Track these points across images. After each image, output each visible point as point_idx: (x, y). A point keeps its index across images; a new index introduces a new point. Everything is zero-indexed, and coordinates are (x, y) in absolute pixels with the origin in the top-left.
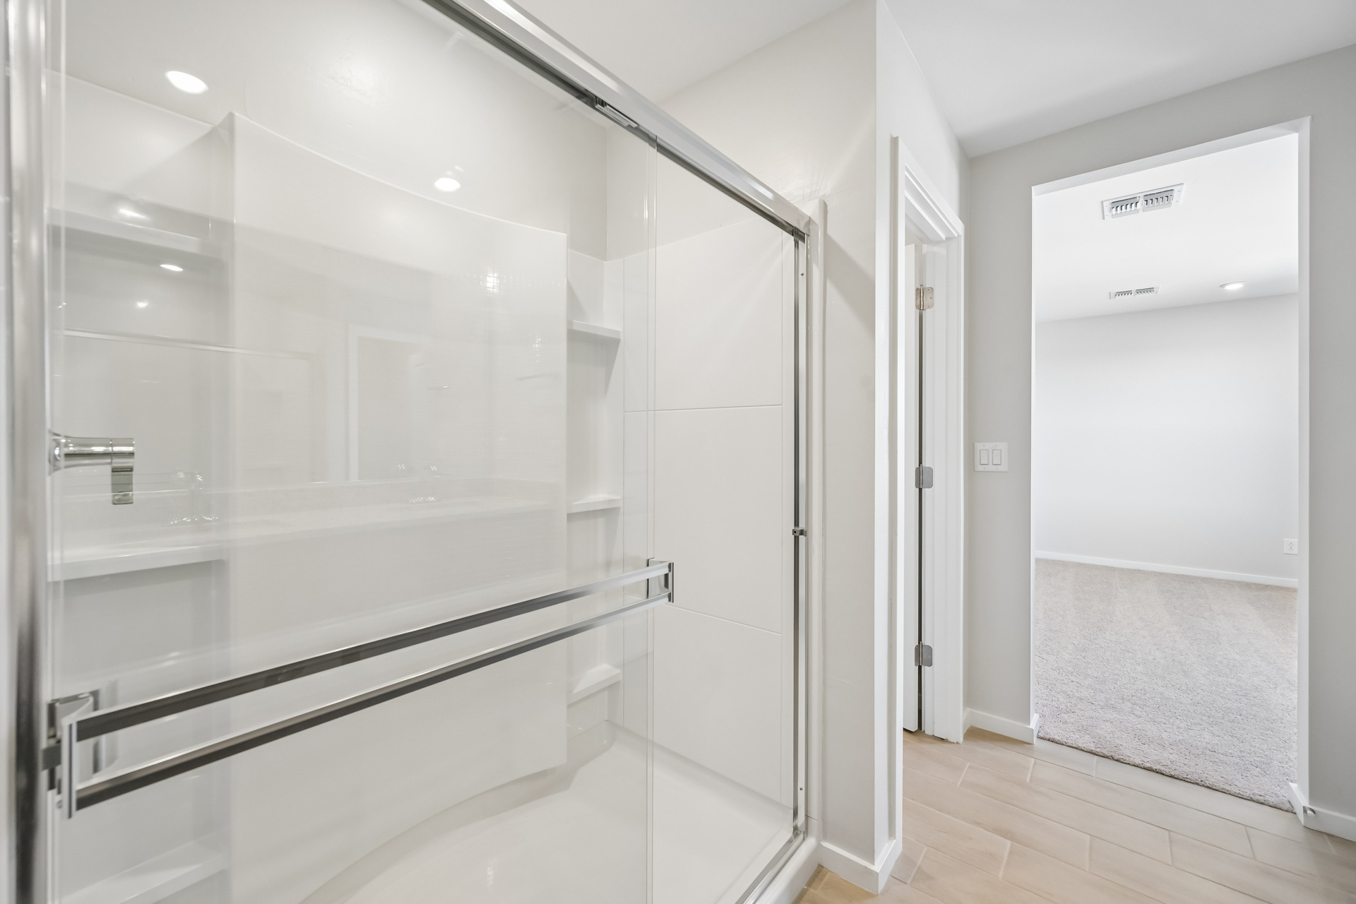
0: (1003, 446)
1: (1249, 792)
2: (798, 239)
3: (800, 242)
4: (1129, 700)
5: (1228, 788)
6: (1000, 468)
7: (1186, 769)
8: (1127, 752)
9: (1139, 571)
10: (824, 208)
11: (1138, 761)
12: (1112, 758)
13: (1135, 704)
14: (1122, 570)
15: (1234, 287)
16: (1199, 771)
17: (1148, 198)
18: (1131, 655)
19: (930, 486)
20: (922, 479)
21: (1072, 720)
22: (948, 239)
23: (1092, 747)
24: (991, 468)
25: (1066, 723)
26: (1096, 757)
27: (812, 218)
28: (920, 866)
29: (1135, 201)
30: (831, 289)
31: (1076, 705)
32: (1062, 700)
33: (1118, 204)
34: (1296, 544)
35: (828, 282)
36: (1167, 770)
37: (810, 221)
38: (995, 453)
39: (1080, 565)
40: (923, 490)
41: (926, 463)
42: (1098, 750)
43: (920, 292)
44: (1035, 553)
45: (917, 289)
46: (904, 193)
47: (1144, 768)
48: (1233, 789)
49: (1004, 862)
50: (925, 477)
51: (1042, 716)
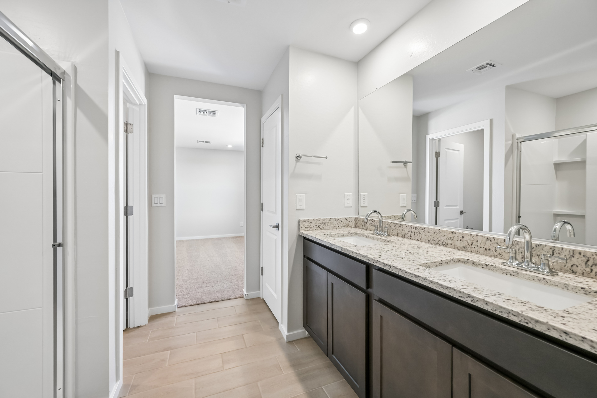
0: (164, 196)
1: (235, 296)
2: (55, 80)
3: (56, 82)
4: (205, 283)
5: (230, 298)
6: (163, 205)
7: (221, 297)
8: (205, 300)
9: (206, 239)
10: (75, 69)
11: (208, 301)
12: (202, 304)
13: (207, 283)
14: (201, 240)
15: (230, 146)
16: (224, 296)
17: (210, 112)
18: (205, 267)
19: (132, 214)
20: (128, 211)
21: (188, 297)
22: (140, 104)
23: (195, 303)
24: (159, 205)
25: (187, 298)
26: (197, 306)
27: (66, 71)
28: (132, 385)
29: (205, 111)
30: (79, 113)
31: (189, 291)
32: (184, 291)
33: (202, 111)
34: (243, 223)
35: (78, 110)
36: (216, 300)
37: (64, 73)
38: (160, 199)
39: (188, 240)
40: (128, 216)
41: (130, 204)
42: (197, 303)
43: (126, 124)
44: (176, 239)
45: (125, 123)
46: (122, 80)
47: (210, 302)
48: (232, 297)
49: (168, 360)
50: (129, 210)
51: (179, 299)
